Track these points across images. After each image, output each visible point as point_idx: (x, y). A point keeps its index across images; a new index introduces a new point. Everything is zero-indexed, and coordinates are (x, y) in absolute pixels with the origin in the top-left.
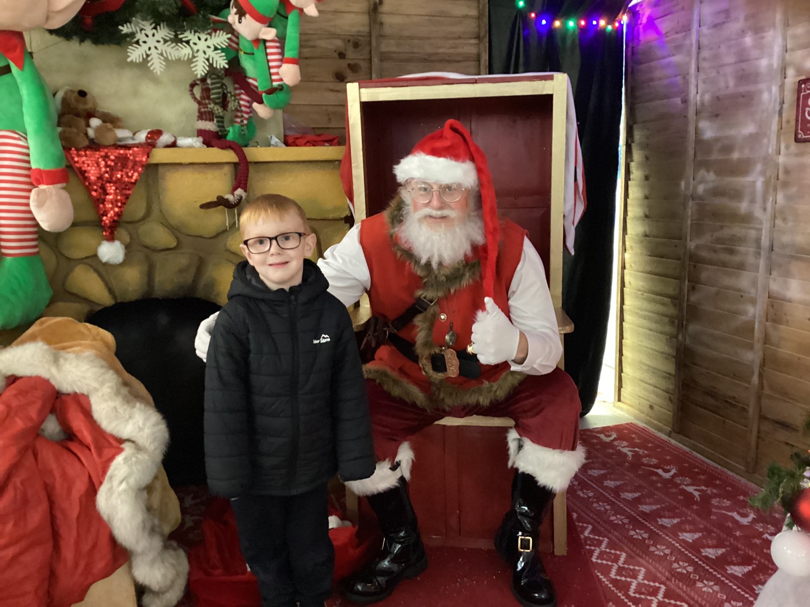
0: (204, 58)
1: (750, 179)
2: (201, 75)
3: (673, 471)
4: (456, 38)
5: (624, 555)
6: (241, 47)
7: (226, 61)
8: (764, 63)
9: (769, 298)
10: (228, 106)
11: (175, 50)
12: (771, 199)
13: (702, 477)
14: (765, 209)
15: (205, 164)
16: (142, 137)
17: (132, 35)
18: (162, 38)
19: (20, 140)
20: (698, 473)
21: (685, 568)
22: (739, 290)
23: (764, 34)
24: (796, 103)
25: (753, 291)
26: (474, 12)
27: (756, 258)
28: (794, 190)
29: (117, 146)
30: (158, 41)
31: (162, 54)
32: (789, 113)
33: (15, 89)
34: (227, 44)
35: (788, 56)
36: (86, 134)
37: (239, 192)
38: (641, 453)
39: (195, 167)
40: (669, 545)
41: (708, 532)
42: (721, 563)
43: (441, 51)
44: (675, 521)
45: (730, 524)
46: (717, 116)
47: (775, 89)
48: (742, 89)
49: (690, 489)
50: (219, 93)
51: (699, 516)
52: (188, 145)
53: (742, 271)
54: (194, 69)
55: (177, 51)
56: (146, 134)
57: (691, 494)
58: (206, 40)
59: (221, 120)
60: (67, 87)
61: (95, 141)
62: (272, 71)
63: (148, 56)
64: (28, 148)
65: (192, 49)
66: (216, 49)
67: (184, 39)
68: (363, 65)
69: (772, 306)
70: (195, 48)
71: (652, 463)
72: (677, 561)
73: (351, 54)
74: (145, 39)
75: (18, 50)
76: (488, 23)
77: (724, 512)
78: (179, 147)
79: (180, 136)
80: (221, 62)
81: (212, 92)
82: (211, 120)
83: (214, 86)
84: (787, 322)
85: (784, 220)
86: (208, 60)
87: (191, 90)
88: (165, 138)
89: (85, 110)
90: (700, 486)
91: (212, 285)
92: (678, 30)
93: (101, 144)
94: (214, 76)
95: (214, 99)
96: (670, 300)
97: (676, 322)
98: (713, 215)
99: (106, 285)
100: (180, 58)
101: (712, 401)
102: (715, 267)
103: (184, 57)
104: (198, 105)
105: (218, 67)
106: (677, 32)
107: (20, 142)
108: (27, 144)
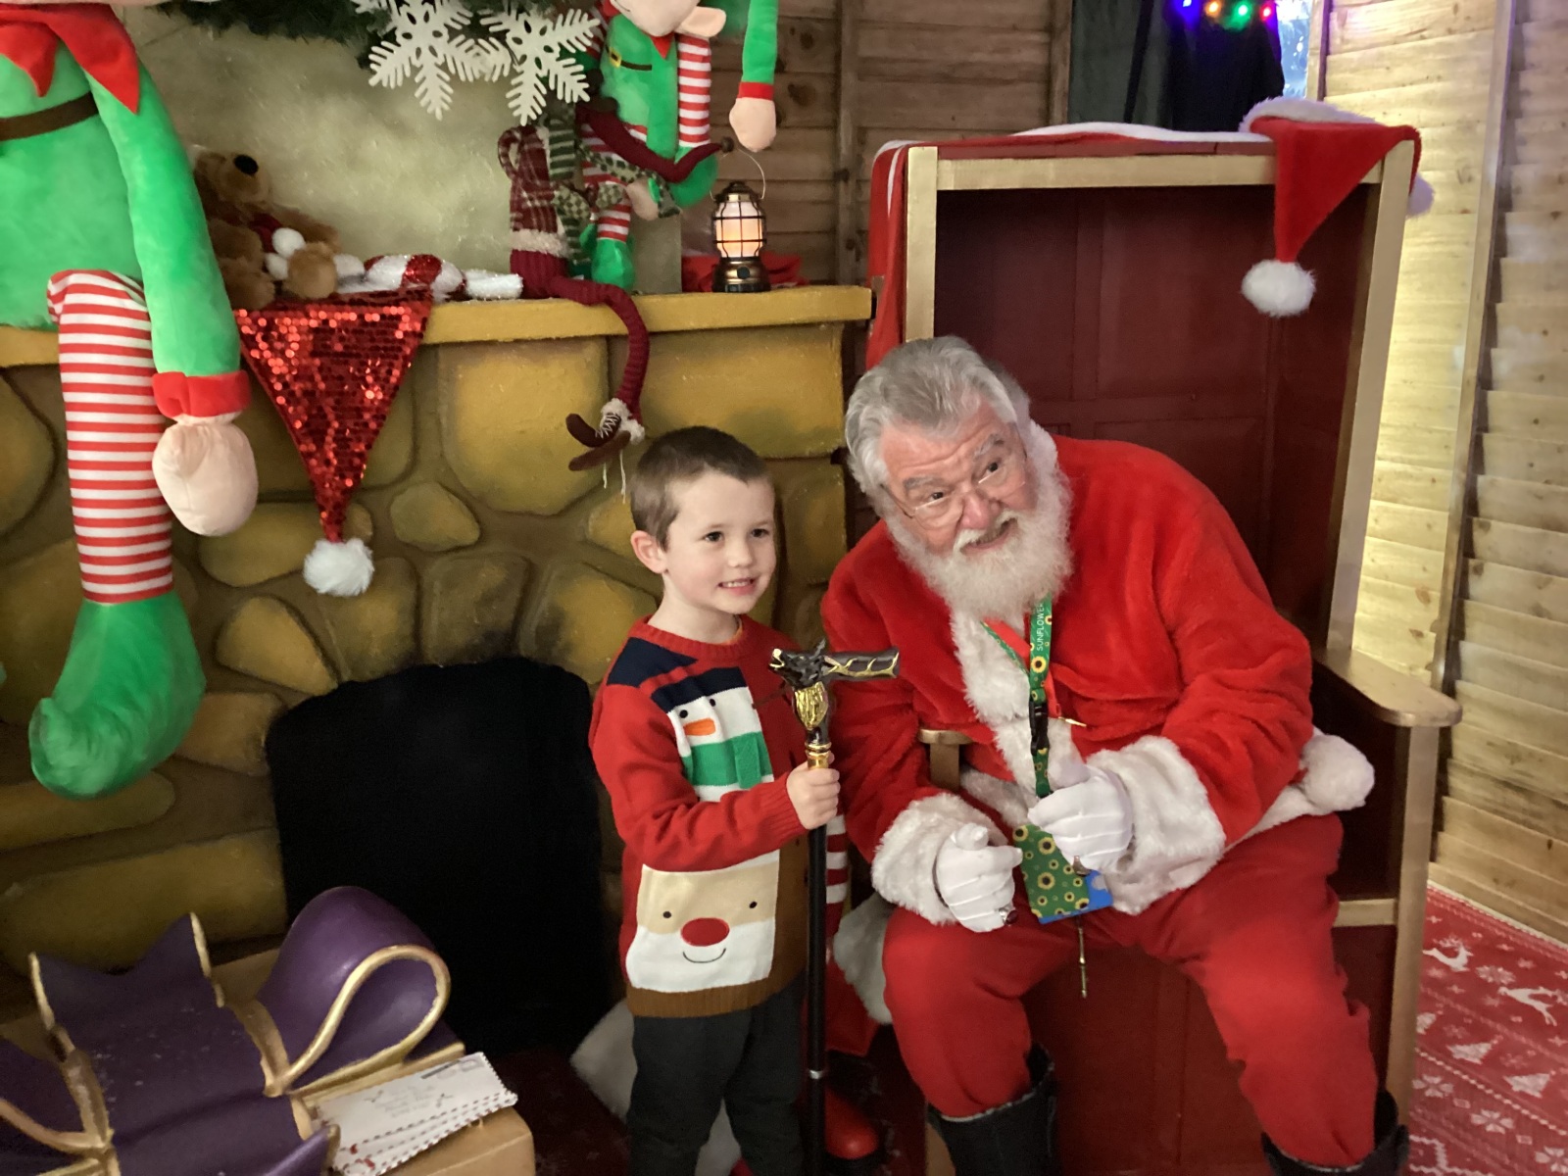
0: (537, 76)
2: (529, 117)
3: (1465, 953)
4: (1006, 30)
6: (614, 48)
7: (586, 85)
10: (595, 197)
11: (474, 56)
13: (1523, 964)
15: (548, 340)
16: (391, 274)
17: (384, 16)
18: (446, 26)
19: (128, 297)
20: (1513, 955)
29: (335, 301)
30: (437, 34)
31: (444, 67)
33: (105, 161)
34: (589, 43)
36: (265, 269)
39: (524, 347)
43: (978, 57)
44: (1542, 1080)
52: (493, 292)
54: (512, 105)
55: (478, 59)
56: (402, 270)
57: (1531, 1009)
58: (543, 32)
59: (575, 228)
61: (287, 287)
63: (415, 70)
64: (147, 317)
65: (511, 53)
66: (564, 53)
67: (492, 29)
68: (823, 87)
70: (519, 50)
73: (798, 62)
74: (408, 27)
78: (468, 298)
79: (472, 268)
80: (573, 88)
81: (549, 160)
82: (552, 228)
83: (555, 146)
86: (545, 81)
87: (504, 155)
88: (447, 278)
91: (555, 624)
92: (1454, 26)
93: (302, 296)
94: (553, 122)
95: (555, 176)
96: (1413, 589)
97: (1433, 635)
98: (1536, 422)
99: (318, 642)
100: (483, 76)
101: (1521, 801)
102: (1540, 530)
103: (493, 74)
104: (514, 189)
105: (568, 100)
106: (1450, 32)
107: (129, 304)
108: (144, 304)
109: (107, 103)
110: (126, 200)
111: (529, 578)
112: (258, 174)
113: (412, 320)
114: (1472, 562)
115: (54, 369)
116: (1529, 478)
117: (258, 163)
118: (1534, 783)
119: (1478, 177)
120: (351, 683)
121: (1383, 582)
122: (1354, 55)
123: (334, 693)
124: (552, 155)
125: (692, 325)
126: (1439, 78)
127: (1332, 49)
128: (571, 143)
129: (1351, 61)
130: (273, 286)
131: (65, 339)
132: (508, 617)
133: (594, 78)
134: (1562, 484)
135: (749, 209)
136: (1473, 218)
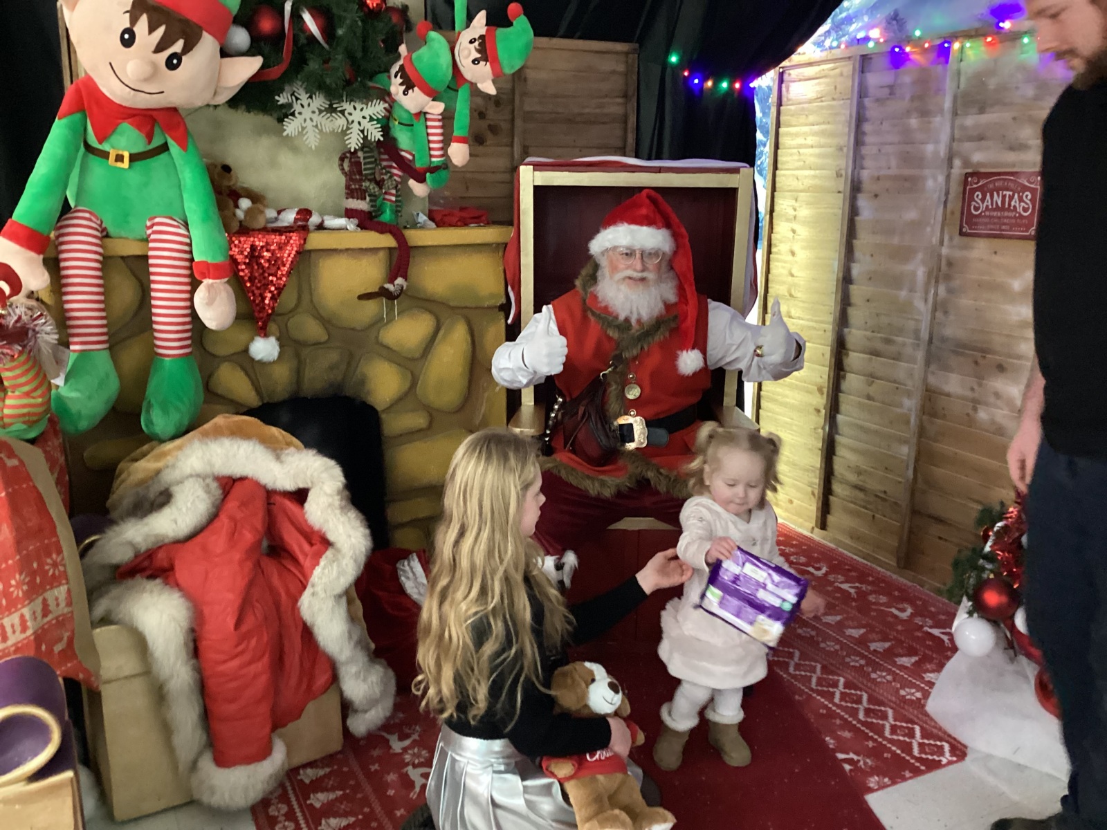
0: (359, 129)
1: (909, 267)
2: (355, 149)
3: (824, 570)
4: (602, 97)
5: (797, 654)
6: (395, 116)
7: (382, 133)
8: (930, 148)
9: (926, 391)
10: (383, 184)
11: (330, 121)
12: (933, 292)
13: (854, 574)
14: (926, 301)
15: (361, 249)
16: (289, 217)
17: (290, 105)
18: (318, 108)
19: (179, 228)
20: (849, 570)
21: (857, 661)
22: (895, 382)
23: (931, 119)
24: (962, 196)
25: (910, 383)
26: (621, 68)
27: (914, 349)
28: (956, 283)
29: (265, 230)
30: (313, 112)
31: (316, 126)
32: (955, 204)
33: (172, 171)
34: (383, 115)
35: (955, 145)
36: (234, 215)
37: (399, 281)
38: (787, 551)
39: (350, 252)
40: (838, 642)
41: (870, 628)
42: (889, 655)
43: (587, 110)
44: (838, 618)
45: (890, 619)
46: (876, 196)
47: (941, 179)
48: (907, 172)
49: (845, 586)
50: (371, 168)
51: (860, 612)
52: (338, 227)
53: (901, 363)
54: (347, 142)
55: (332, 122)
56: (294, 216)
57: (848, 591)
58: (362, 110)
59: (374, 198)
61: (245, 223)
62: (432, 145)
63: (303, 128)
64: (190, 238)
65: (347, 120)
66: (371, 119)
67: (339, 109)
68: (505, 126)
69: (930, 400)
70: (350, 118)
71: (801, 561)
72: (848, 655)
73: (492, 114)
74: (301, 110)
76: (636, 79)
77: (882, 608)
78: (326, 229)
79: (325, 214)
80: (376, 134)
81: (363, 167)
82: (363, 198)
83: (366, 161)
84: (945, 415)
85: (946, 313)
86: (362, 131)
87: (341, 165)
88: (315, 220)
89: (230, 186)
90: (854, 583)
91: (363, 382)
92: (835, 97)
93: (251, 228)
94: (366, 150)
95: (366, 175)
96: (816, 388)
97: (824, 411)
98: (868, 301)
99: (253, 384)
100: (334, 131)
101: (861, 495)
102: (869, 356)
103: (339, 128)
104: (346, 181)
105: (373, 140)
106: (834, 99)
107: (180, 231)
109: (173, 146)
110: (180, 186)
111: (351, 360)
112: (232, 172)
113: (300, 238)
114: (842, 373)
115: (146, 257)
116: (866, 330)
117: (232, 167)
118: (868, 486)
119: (844, 174)
120: (268, 404)
121: (803, 384)
122: (792, 107)
123: (260, 407)
124: (365, 164)
125: (430, 243)
126: (829, 123)
127: (783, 103)
128: (373, 160)
129: (790, 110)
130: (238, 224)
131: (151, 245)
132: (340, 378)
133: (386, 129)
134: (879, 333)
136: (841, 195)
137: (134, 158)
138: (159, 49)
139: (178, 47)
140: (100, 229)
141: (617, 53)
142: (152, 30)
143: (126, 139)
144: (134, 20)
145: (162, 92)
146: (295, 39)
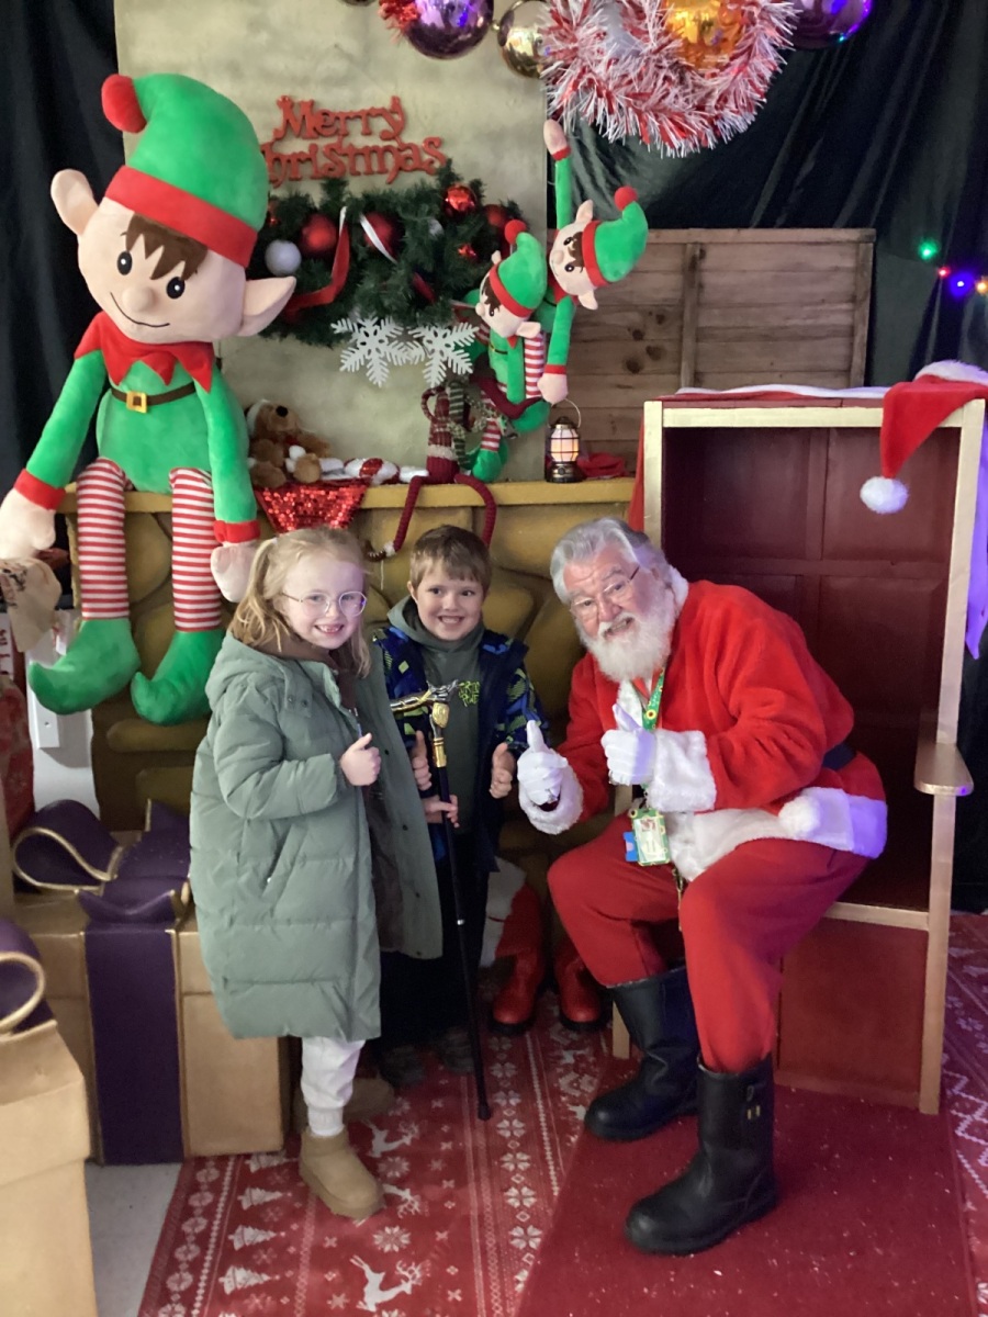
0: (441, 361)
2: (437, 383)
4: (817, 304)
6: (492, 343)
7: (471, 364)
10: (473, 426)
11: (403, 352)
16: (355, 469)
17: (347, 335)
18: (387, 336)
19: (204, 481)
26: (849, 263)
29: (321, 484)
30: (381, 341)
31: (385, 359)
33: (198, 415)
34: (472, 341)
36: (284, 468)
43: (792, 322)
50: (458, 408)
54: (426, 377)
55: (406, 353)
56: (360, 467)
58: (445, 336)
59: (461, 444)
60: (264, 401)
61: (295, 476)
63: (367, 361)
64: (212, 492)
65: (425, 348)
66: (457, 347)
67: (415, 336)
68: (669, 347)
70: (430, 347)
73: (652, 333)
74: (364, 339)
75: (206, 365)
76: (870, 279)
78: (401, 482)
79: (403, 465)
80: (464, 366)
81: (451, 405)
82: (448, 444)
83: (454, 398)
86: (446, 363)
87: (425, 403)
88: (386, 471)
89: (285, 433)
93: (299, 481)
94: (453, 384)
95: (454, 415)
100: (408, 361)
103: (414, 360)
104: (431, 424)
105: (462, 373)
107: (202, 485)
108: (211, 486)
109: (198, 386)
110: (207, 434)
112: (290, 416)
113: (357, 494)
115: (170, 515)
124: (451, 403)
128: (461, 397)
131: (176, 501)
133: (481, 360)
135: (567, 433)
137: (151, 401)
138: (158, 274)
139: (178, 271)
140: (121, 481)
141: (839, 243)
142: (149, 251)
143: (141, 380)
144: (130, 243)
145: (167, 324)
146: (354, 253)
